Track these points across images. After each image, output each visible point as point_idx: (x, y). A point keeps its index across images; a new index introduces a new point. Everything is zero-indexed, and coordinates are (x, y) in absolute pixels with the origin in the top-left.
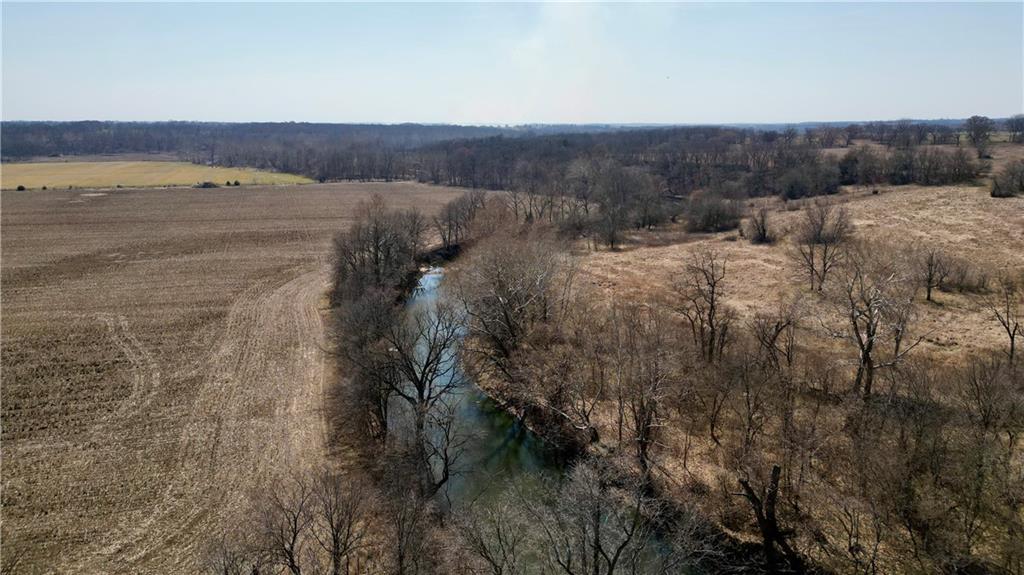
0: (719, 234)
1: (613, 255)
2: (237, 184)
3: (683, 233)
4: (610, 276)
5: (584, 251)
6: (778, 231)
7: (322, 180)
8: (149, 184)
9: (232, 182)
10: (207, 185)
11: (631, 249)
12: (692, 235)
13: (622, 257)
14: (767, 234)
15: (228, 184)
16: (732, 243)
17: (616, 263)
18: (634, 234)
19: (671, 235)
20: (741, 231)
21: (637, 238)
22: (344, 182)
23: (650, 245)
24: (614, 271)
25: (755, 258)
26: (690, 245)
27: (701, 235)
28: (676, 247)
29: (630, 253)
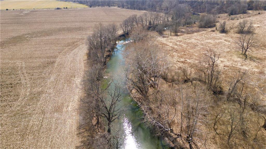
0: (209, 29)
1: (175, 37)
2: (67, 8)
3: (198, 28)
4: (176, 47)
5: (167, 36)
6: (228, 28)
7: (91, 7)
8: (42, 8)
9: (65, 8)
10: (58, 9)
11: (182, 35)
12: (201, 29)
13: (179, 38)
14: (225, 29)
15: (64, 8)
16: (214, 33)
17: (177, 41)
18: (183, 29)
19: (194, 29)
20: (216, 28)
22: (97, 8)
23: (188, 33)
24: (176, 45)
25: (221, 39)
26: (200, 33)
27: (203, 29)
28: (196, 34)
29: (181, 37)
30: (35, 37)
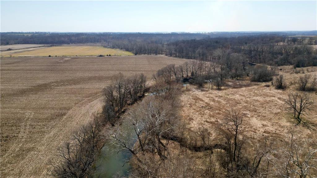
0: (264, 83)
1: (216, 92)
2: (110, 55)
3: (249, 82)
4: (212, 103)
5: (206, 89)
6: (288, 83)
7: (136, 54)
8: (85, 55)
10: (101, 56)
11: (225, 89)
12: (253, 83)
13: (220, 93)
14: (283, 84)
15: (107, 55)
16: (267, 88)
17: (217, 96)
18: (230, 81)
19: (244, 83)
20: (272, 83)
21: (230, 83)
22: (142, 55)
23: (234, 88)
24: (214, 101)
25: (274, 97)
26: (250, 88)
27: (256, 83)
28: (244, 89)
29: (224, 91)
30: (61, 86)
